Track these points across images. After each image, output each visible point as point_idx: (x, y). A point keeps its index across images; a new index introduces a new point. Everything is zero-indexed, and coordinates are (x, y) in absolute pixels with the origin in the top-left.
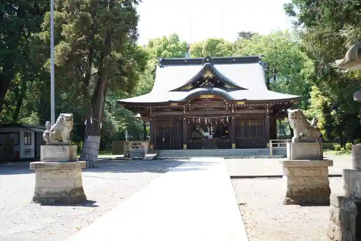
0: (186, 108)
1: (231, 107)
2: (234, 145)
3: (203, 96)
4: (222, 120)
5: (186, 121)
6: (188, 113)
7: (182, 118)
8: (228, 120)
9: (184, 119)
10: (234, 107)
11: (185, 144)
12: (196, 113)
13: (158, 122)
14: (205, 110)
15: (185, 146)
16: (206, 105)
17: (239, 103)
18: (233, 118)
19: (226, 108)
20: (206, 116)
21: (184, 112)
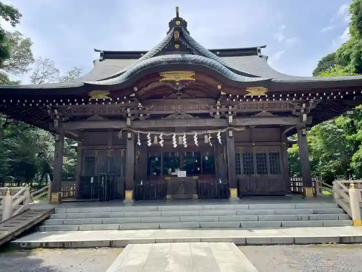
0: (133, 115)
1: (227, 113)
2: (234, 192)
3: (169, 77)
4: (207, 139)
5: (132, 142)
6: (137, 124)
7: (125, 135)
8: (219, 137)
9: (129, 135)
10: (232, 113)
11: (130, 189)
12: (153, 124)
13: (84, 147)
14: (173, 119)
15: (129, 194)
16: (174, 108)
17: (253, 92)
18: (231, 134)
19: (215, 113)
20: (173, 130)
21: (129, 122)
